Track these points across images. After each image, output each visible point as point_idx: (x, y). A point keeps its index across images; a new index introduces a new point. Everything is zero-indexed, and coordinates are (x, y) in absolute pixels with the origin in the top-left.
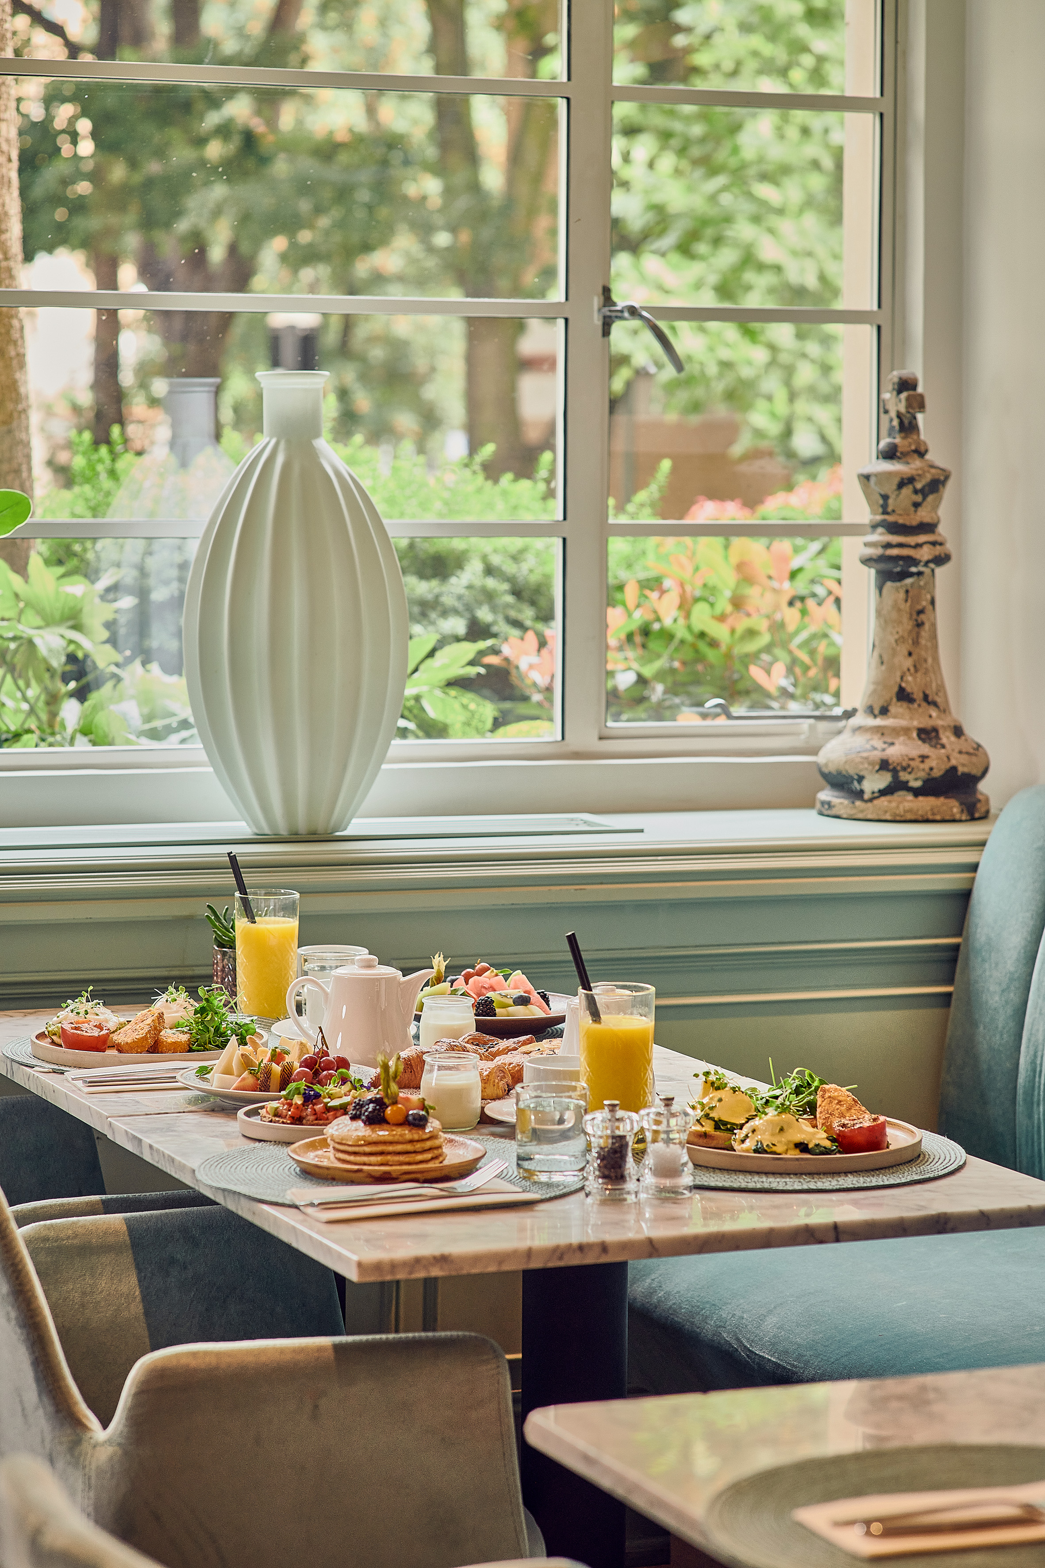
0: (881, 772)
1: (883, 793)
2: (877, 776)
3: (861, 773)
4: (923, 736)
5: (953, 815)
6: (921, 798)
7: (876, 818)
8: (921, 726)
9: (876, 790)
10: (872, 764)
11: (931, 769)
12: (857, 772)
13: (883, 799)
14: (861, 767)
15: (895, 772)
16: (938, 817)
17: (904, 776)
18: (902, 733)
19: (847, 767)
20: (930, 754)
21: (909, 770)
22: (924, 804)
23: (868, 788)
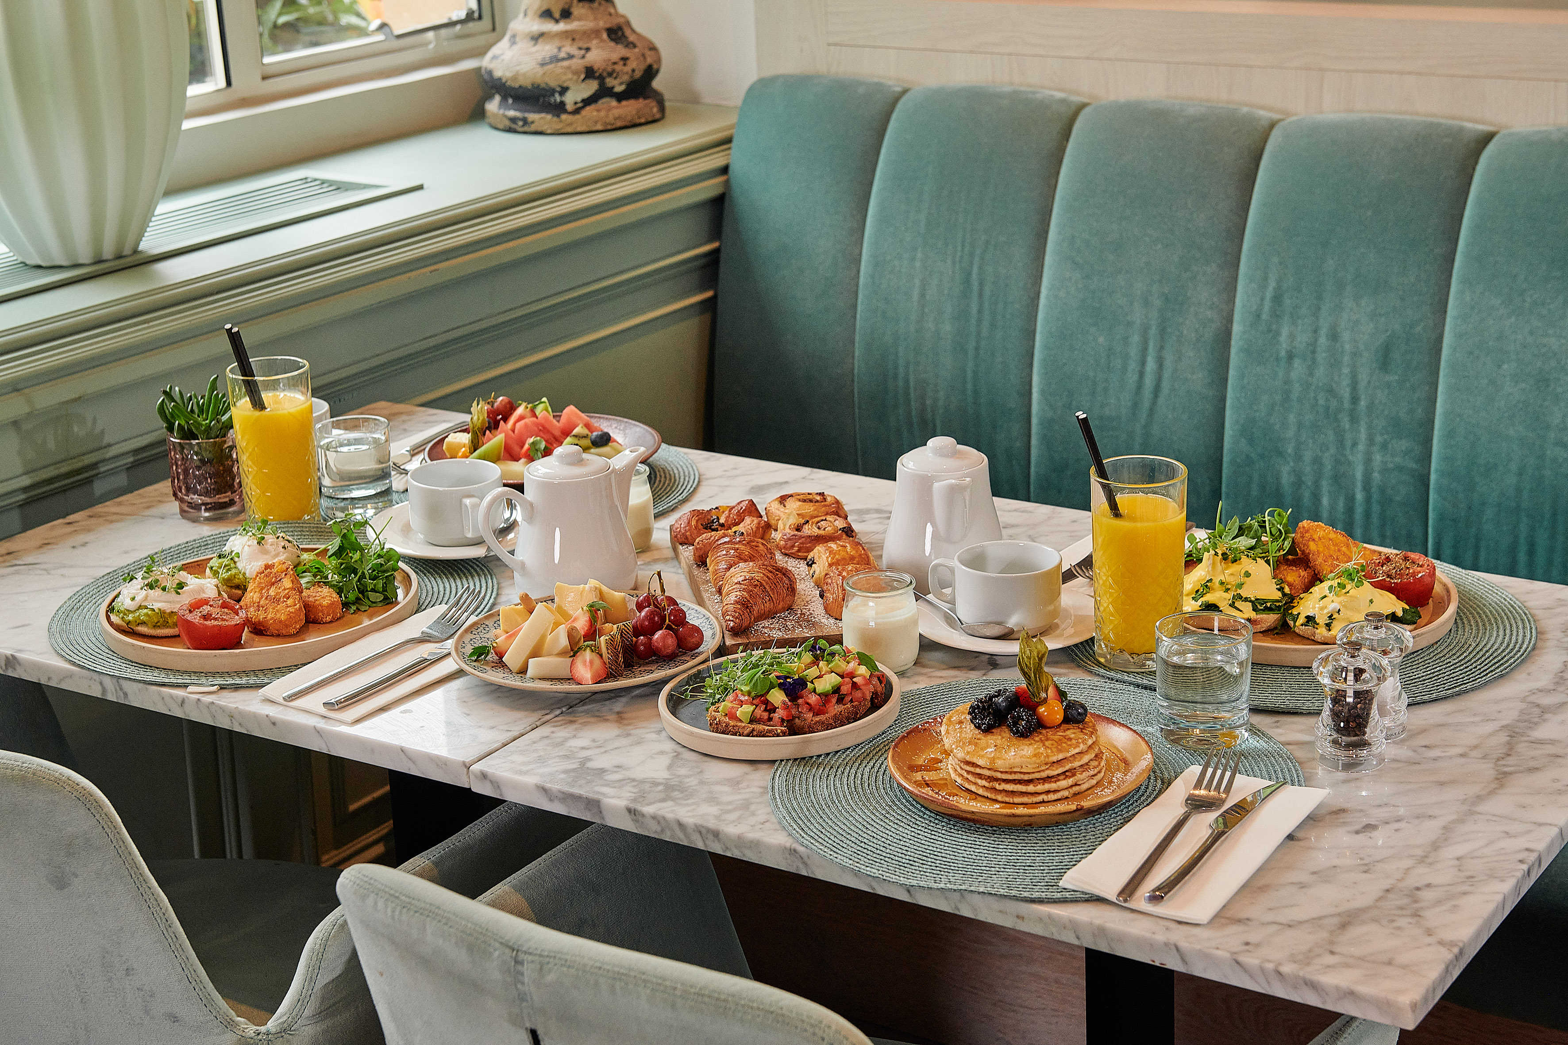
0: (587, 81)
1: (587, 102)
2: (583, 85)
3: (565, 85)
4: (613, 36)
5: (654, 115)
6: (624, 103)
7: (587, 129)
8: (608, 26)
9: (579, 99)
10: (575, 73)
11: (633, 71)
12: (560, 83)
13: (588, 108)
14: (564, 78)
15: (601, 79)
16: (643, 120)
17: (610, 82)
18: (593, 36)
19: (547, 80)
20: (627, 55)
21: (615, 75)
22: (630, 108)
23: (570, 99)
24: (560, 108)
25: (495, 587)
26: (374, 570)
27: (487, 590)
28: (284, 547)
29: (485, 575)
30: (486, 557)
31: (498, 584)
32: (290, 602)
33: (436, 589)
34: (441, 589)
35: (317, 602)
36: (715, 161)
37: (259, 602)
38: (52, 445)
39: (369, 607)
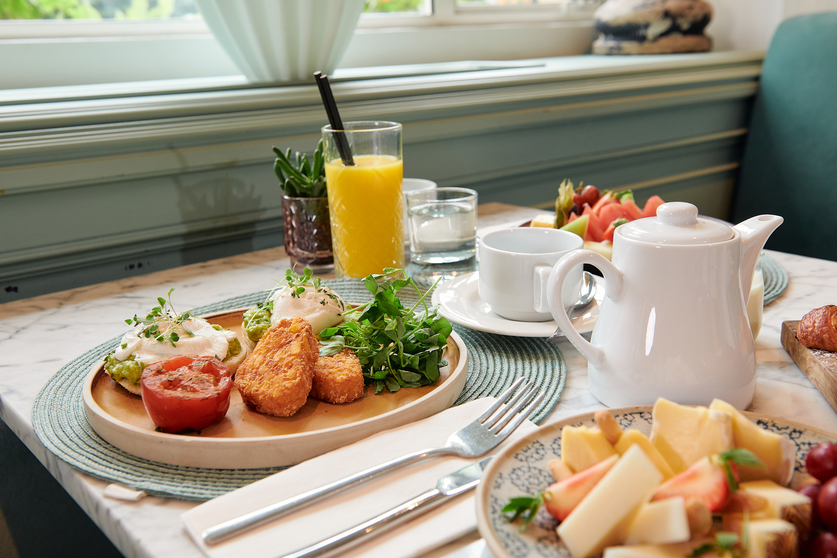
0: (664, 20)
1: (662, 35)
2: (661, 23)
5: (706, 46)
6: (688, 37)
7: (661, 52)
9: (657, 33)
10: (656, 14)
11: (695, 15)
12: (646, 21)
13: (663, 39)
14: (648, 17)
15: (674, 19)
16: (699, 48)
17: (679, 22)
19: (637, 19)
20: (693, 5)
21: (683, 17)
22: (690, 41)
23: (652, 32)
24: (642, 39)
25: (563, 377)
26: (417, 342)
27: (552, 379)
28: (323, 303)
29: (553, 359)
30: (555, 337)
31: (567, 372)
32: (290, 372)
33: (491, 370)
34: (498, 371)
35: (331, 377)
36: (751, 71)
37: (258, 368)
38: (211, 201)
39: (401, 387)
